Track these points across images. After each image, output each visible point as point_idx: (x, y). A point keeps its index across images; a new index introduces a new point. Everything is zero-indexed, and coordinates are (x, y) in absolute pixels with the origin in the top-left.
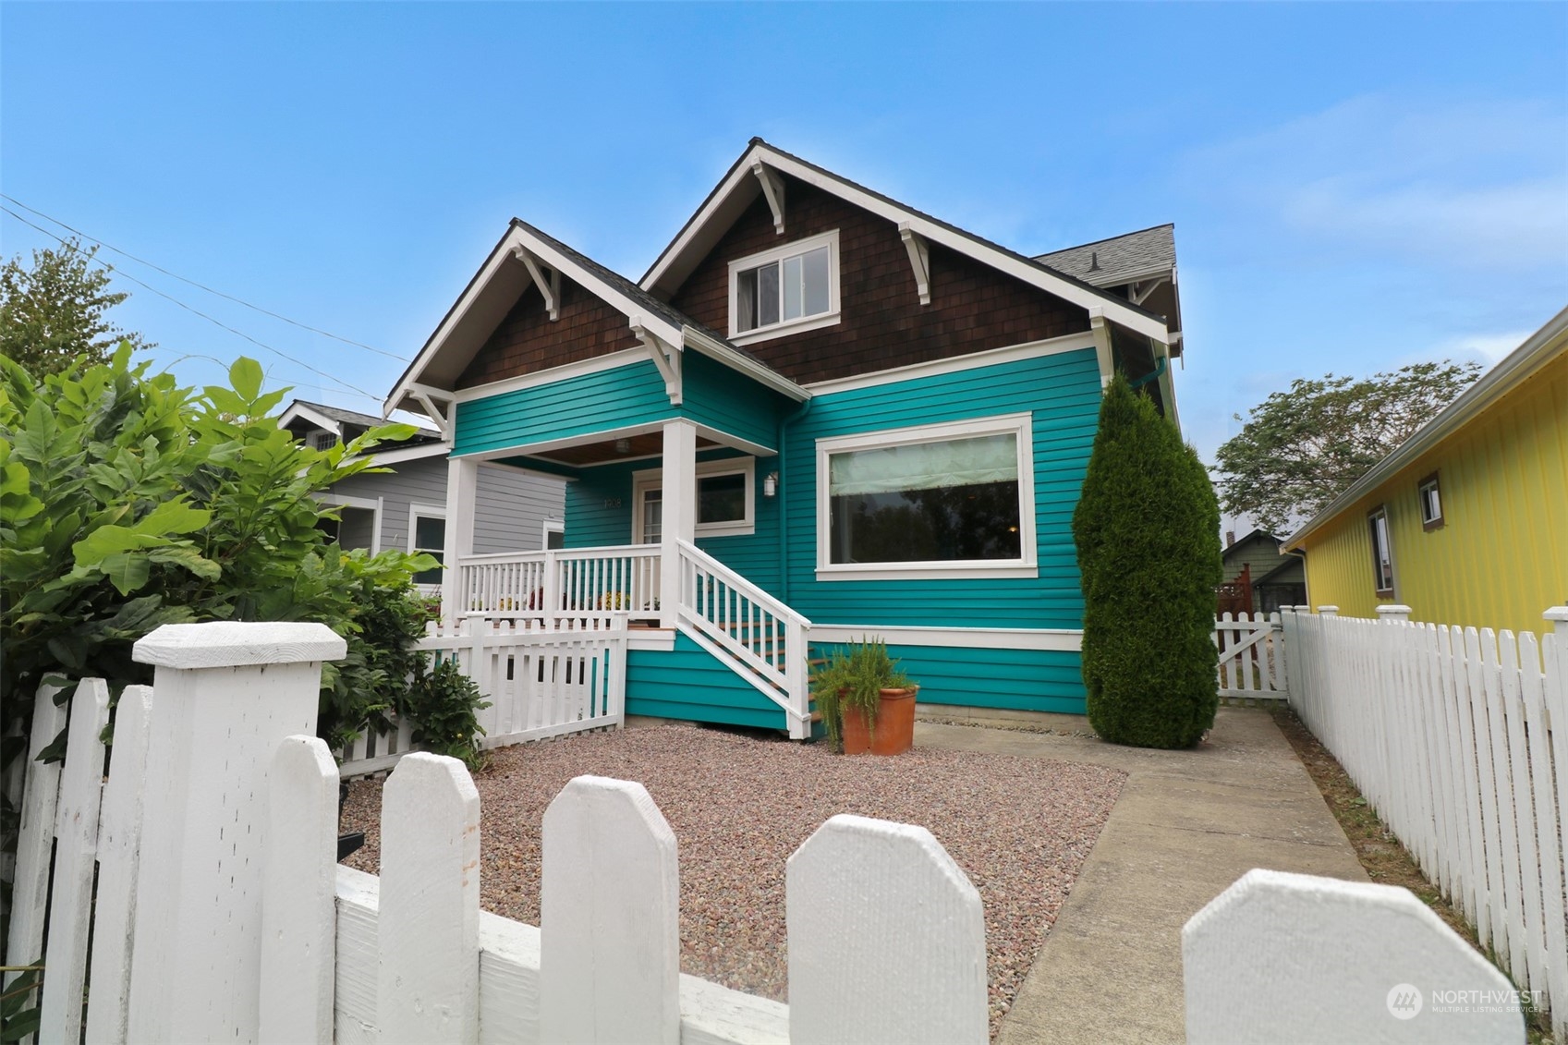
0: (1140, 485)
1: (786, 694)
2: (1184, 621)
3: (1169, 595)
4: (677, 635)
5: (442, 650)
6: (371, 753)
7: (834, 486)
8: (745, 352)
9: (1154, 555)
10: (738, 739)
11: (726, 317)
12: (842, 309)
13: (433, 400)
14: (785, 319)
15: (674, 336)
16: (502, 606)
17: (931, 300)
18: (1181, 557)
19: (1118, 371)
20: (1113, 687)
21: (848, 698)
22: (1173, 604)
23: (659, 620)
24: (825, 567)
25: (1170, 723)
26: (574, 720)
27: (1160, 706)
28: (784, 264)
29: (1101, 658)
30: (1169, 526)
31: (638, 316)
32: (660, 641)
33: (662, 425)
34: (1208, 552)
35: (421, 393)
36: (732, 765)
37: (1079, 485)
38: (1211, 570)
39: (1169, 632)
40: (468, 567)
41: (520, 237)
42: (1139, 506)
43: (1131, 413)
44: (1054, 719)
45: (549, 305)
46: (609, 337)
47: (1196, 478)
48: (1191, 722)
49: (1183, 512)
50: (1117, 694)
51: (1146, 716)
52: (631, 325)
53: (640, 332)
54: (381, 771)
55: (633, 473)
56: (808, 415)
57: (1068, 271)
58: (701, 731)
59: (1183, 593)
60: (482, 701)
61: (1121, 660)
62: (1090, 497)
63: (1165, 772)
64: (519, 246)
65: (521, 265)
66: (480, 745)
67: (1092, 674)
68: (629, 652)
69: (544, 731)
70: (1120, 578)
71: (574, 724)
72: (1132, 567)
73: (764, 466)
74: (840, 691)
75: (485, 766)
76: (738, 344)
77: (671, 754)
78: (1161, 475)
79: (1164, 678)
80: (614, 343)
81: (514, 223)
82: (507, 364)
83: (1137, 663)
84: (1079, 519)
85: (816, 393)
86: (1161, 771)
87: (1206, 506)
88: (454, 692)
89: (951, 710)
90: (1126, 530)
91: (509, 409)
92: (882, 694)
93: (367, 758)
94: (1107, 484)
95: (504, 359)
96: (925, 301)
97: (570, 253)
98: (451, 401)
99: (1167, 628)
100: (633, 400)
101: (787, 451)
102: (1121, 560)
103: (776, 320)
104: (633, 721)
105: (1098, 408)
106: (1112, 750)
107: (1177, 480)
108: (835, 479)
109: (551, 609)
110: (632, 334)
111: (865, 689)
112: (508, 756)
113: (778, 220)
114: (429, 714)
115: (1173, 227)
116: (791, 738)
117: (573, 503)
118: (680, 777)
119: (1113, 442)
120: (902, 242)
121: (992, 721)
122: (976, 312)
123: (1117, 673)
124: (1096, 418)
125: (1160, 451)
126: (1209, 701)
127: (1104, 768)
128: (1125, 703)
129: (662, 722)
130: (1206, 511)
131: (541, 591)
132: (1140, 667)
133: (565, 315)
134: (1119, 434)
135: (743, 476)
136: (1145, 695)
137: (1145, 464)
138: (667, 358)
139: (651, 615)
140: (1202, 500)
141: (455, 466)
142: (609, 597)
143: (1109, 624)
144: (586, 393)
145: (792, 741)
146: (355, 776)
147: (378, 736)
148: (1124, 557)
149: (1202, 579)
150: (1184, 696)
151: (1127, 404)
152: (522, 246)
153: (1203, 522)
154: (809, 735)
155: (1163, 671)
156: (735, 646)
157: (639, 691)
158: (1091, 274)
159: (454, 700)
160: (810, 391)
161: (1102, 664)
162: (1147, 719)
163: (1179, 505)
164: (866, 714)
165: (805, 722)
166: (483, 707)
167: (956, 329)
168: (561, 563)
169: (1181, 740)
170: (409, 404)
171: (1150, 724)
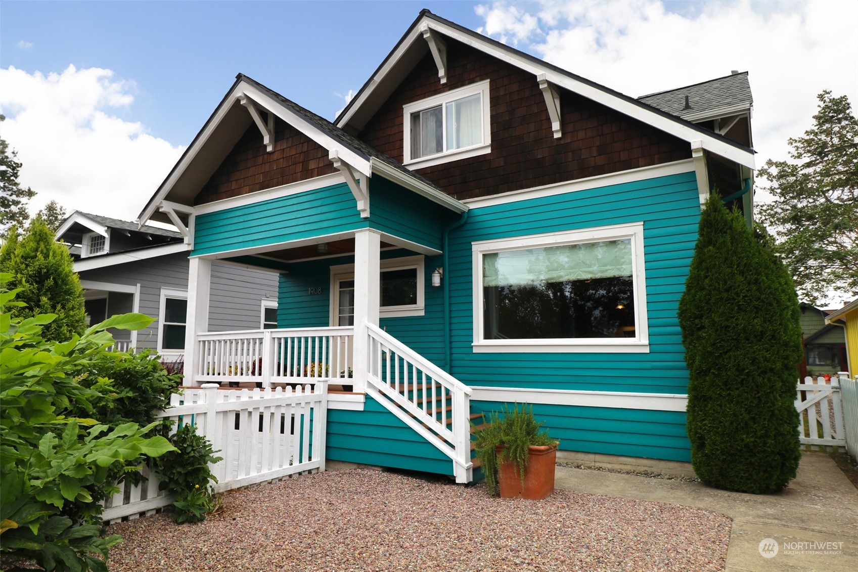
0: (735, 283)
1: (453, 447)
2: (772, 392)
3: (760, 371)
4: (366, 398)
5: (183, 415)
6: (127, 499)
7: (486, 278)
8: (417, 175)
9: (747, 339)
10: (415, 482)
11: (402, 147)
12: (492, 142)
13: (178, 213)
14: (447, 149)
15: (363, 166)
16: (230, 372)
17: (562, 134)
18: (770, 340)
19: (714, 191)
20: (714, 443)
21: (504, 453)
22: (764, 379)
23: (352, 386)
24: (480, 342)
25: (762, 474)
26: (286, 466)
27: (753, 460)
28: (446, 107)
29: (704, 420)
30: (759, 315)
31: (336, 149)
32: (353, 403)
33: (354, 234)
34: (791, 336)
35: (168, 207)
36: (412, 507)
37: (683, 280)
38: (794, 351)
39: (760, 401)
40: (204, 342)
41: (244, 90)
42: (734, 299)
43: (726, 224)
44: (663, 465)
45: (266, 140)
46: (312, 165)
47: (780, 277)
48: (778, 473)
49: (771, 304)
50: (717, 450)
51: (742, 467)
52: (330, 157)
53: (336, 162)
54: (135, 514)
55: (331, 267)
56: (465, 223)
57: (666, 110)
58: (385, 474)
59: (772, 370)
60: (215, 455)
61: (721, 422)
62: (693, 291)
63: (762, 517)
64: (243, 95)
65: (244, 109)
66: (213, 490)
67: (696, 433)
68: (329, 411)
69: (263, 475)
70: (719, 356)
71: (286, 469)
72: (729, 348)
73: (431, 263)
74: (497, 447)
75: (217, 508)
76: (411, 168)
77: (363, 495)
78: (752, 274)
79: (756, 438)
80: (316, 170)
81: (240, 77)
82: (234, 186)
83: (735, 425)
84: (684, 308)
85: (472, 206)
86: (759, 517)
87: (789, 300)
88: (192, 450)
89: (581, 456)
90: (724, 318)
91: (236, 220)
92: (531, 450)
93: (123, 504)
94: (707, 281)
95: (232, 181)
96: (557, 135)
97: (283, 101)
98: (191, 214)
99: (759, 397)
100: (331, 214)
101: (449, 252)
102: (719, 342)
103: (442, 150)
104: (332, 465)
105: (698, 219)
106: (715, 496)
107: (765, 278)
108: (487, 273)
109: (268, 376)
110: (331, 164)
111: (517, 447)
112: (235, 498)
113: (442, 73)
114: (173, 468)
115: (748, 74)
116: (457, 482)
117: (284, 290)
118: (371, 520)
119: (711, 248)
120: (540, 90)
121: (613, 465)
122: (598, 143)
123: (718, 433)
124: (696, 227)
125: (751, 255)
126: (793, 456)
127: (711, 512)
128: (725, 457)
129: (355, 466)
130: (789, 304)
131: (260, 360)
132: (737, 428)
133: (278, 148)
134: (716, 241)
135: (415, 271)
136: (741, 451)
137: (738, 265)
138: (357, 182)
139: (346, 381)
140: (786, 295)
141: (194, 263)
142: (313, 367)
143: (710, 393)
144: (295, 208)
145: (458, 484)
146: (114, 519)
147: (133, 487)
148: (723, 340)
149: (787, 358)
150: (773, 452)
151: (722, 217)
152: (245, 95)
153: (787, 312)
154: (471, 480)
155: (755, 432)
156: (412, 407)
157: (336, 442)
158: (684, 112)
159: (193, 457)
160: (468, 205)
161: (705, 425)
162: (742, 470)
163: (767, 299)
164: (518, 466)
165: (468, 470)
166: (215, 461)
167: (582, 158)
168: (276, 340)
169: (771, 487)
170: (159, 216)
171: (744, 474)
